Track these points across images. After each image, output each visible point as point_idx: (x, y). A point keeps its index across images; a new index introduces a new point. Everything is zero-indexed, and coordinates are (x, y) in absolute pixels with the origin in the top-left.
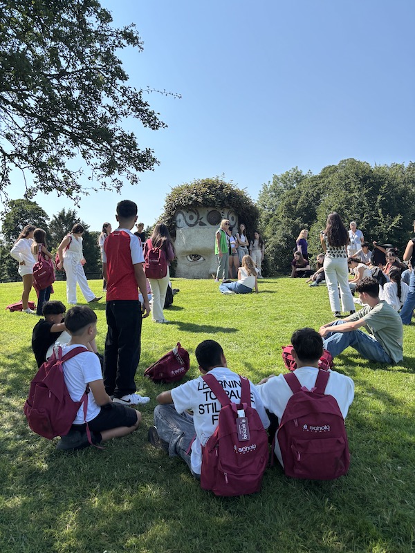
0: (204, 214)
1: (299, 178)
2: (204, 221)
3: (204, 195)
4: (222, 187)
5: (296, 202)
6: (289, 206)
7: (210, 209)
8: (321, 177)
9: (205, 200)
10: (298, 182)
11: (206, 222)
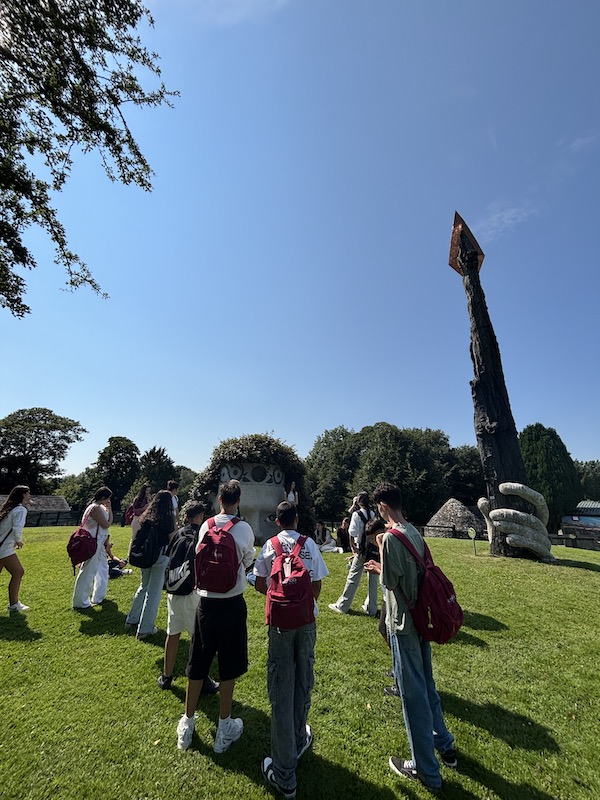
0: (248, 470)
1: (345, 434)
2: (248, 477)
3: (250, 450)
4: (270, 443)
5: (342, 453)
6: (337, 455)
7: (256, 465)
8: (361, 435)
9: (250, 455)
10: (344, 437)
11: (251, 479)
